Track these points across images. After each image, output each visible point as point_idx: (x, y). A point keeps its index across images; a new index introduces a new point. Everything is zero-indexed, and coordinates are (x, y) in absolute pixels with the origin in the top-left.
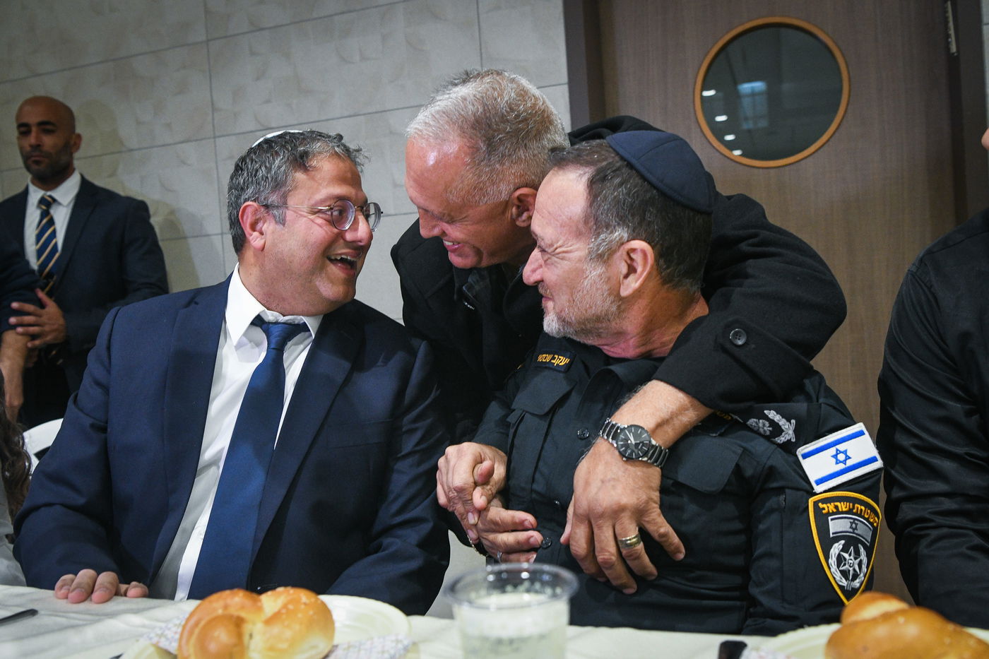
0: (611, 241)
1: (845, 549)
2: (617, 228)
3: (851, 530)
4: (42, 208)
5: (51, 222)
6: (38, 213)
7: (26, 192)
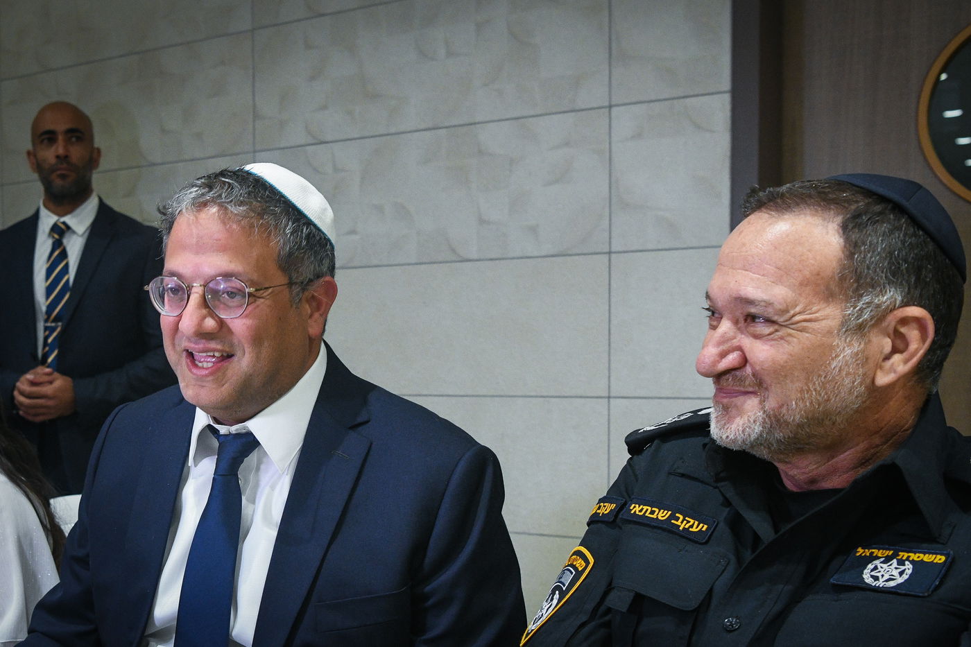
4: (53, 237)
5: (64, 255)
6: (50, 242)
7: (36, 216)
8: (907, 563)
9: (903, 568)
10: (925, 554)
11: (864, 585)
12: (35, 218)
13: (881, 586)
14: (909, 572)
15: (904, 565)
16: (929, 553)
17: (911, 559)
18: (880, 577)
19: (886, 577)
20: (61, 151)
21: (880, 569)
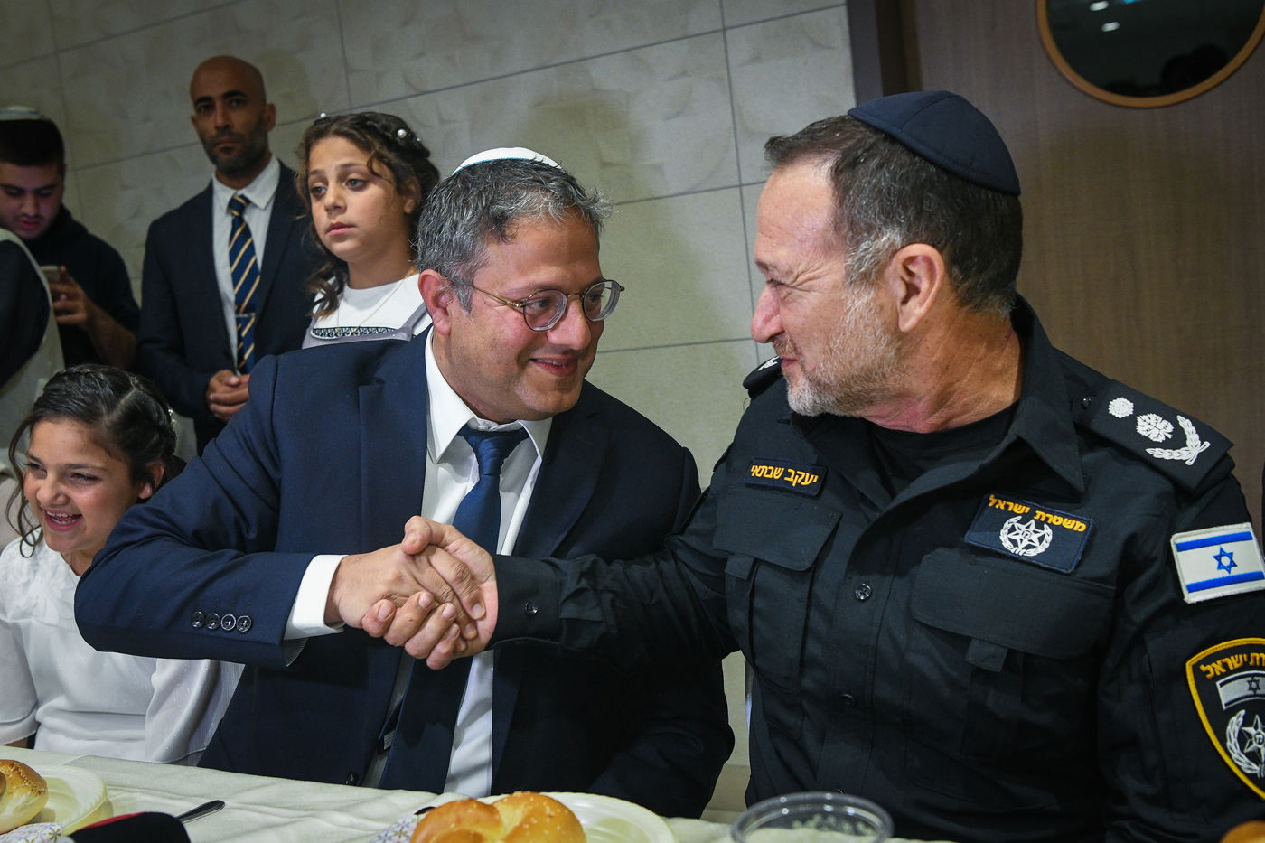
0: (878, 251)
1: (1248, 721)
2: (884, 229)
3: (1251, 692)
4: (233, 215)
5: (247, 233)
6: (229, 220)
7: (210, 191)
8: (1045, 526)
9: (1042, 533)
10: (1064, 516)
11: (1004, 552)
12: (208, 194)
13: (1021, 554)
14: (1049, 538)
15: (1043, 529)
16: (1069, 518)
17: (1049, 522)
18: (1019, 542)
19: (1026, 543)
20: (220, 121)
21: (1018, 531)
